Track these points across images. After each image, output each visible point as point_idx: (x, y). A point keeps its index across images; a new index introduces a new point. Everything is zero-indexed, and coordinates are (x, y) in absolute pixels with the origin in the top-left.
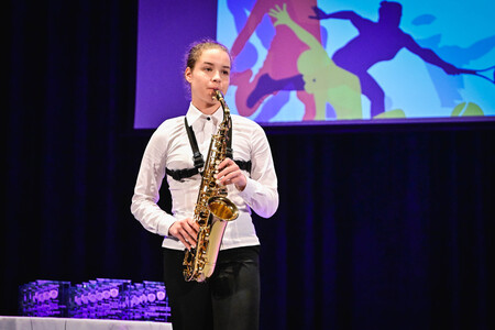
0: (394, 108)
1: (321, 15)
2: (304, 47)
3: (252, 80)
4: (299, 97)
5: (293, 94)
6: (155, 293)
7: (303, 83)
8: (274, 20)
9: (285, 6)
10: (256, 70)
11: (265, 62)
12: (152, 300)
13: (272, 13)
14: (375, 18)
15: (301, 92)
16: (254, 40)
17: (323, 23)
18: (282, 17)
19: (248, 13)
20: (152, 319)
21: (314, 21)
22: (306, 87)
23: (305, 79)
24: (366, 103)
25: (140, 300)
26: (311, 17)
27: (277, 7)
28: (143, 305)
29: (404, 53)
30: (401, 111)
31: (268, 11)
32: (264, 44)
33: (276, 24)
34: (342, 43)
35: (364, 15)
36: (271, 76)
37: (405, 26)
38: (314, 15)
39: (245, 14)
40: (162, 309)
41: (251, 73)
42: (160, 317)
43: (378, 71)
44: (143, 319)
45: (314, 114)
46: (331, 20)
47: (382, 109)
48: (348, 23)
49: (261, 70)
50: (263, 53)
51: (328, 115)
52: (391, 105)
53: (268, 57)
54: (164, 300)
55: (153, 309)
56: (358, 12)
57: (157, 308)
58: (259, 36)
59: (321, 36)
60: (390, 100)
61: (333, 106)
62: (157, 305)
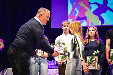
0: (106, 23)
1: (90, 3)
2: (87, 10)
3: (75, 18)
4: (85, 21)
5: (84, 20)
6: (54, 63)
7: (86, 18)
8: (80, 5)
9: (82, 2)
10: (76, 15)
11: (78, 14)
12: (54, 64)
13: (80, 3)
14: (102, 4)
15: (86, 20)
16: (76, 9)
17: (91, 5)
18: (82, 4)
19: (75, 4)
20: (54, 68)
21: (89, 5)
22: (87, 19)
23: (87, 17)
24: (100, 22)
25: (51, 64)
26: (88, 4)
27: (81, 2)
28: (52, 65)
29: (108, 11)
30: (108, 23)
31: (79, 3)
32: (78, 10)
33: (81, 6)
34: (95, 9)
35: (99, 3)
36: (80, 17)
37: (109, 5)
38: (89, 3)
39: (74, 4)
40: (56, 66)
41: (75, 16)
42: (56, 68)
43: (103, 15)
44: (52, 68)
45: (89, 24)
46: (92, 5)
47: (103, 23)
48: (96, 5)
49: (77, 16)
50: (78, 12)
51: (92, 25)
52: (105, 22)
53: (79, 13)
54: (56, 64)
55: (54, 66)
56: (98, 3)
57: (55, 66)
58: (77, 8)
59: (90, 8)
60: (105, 21)
61: (93, 23)
62: (55, 65)
